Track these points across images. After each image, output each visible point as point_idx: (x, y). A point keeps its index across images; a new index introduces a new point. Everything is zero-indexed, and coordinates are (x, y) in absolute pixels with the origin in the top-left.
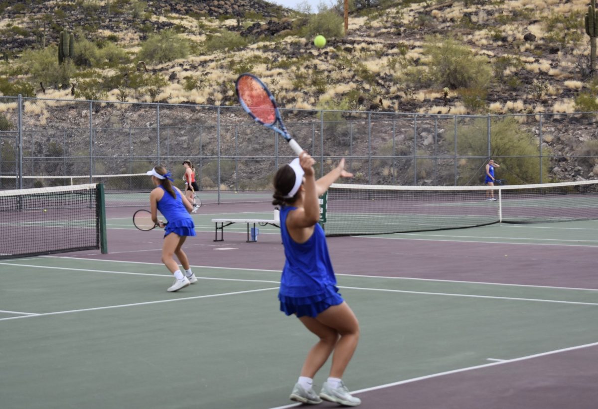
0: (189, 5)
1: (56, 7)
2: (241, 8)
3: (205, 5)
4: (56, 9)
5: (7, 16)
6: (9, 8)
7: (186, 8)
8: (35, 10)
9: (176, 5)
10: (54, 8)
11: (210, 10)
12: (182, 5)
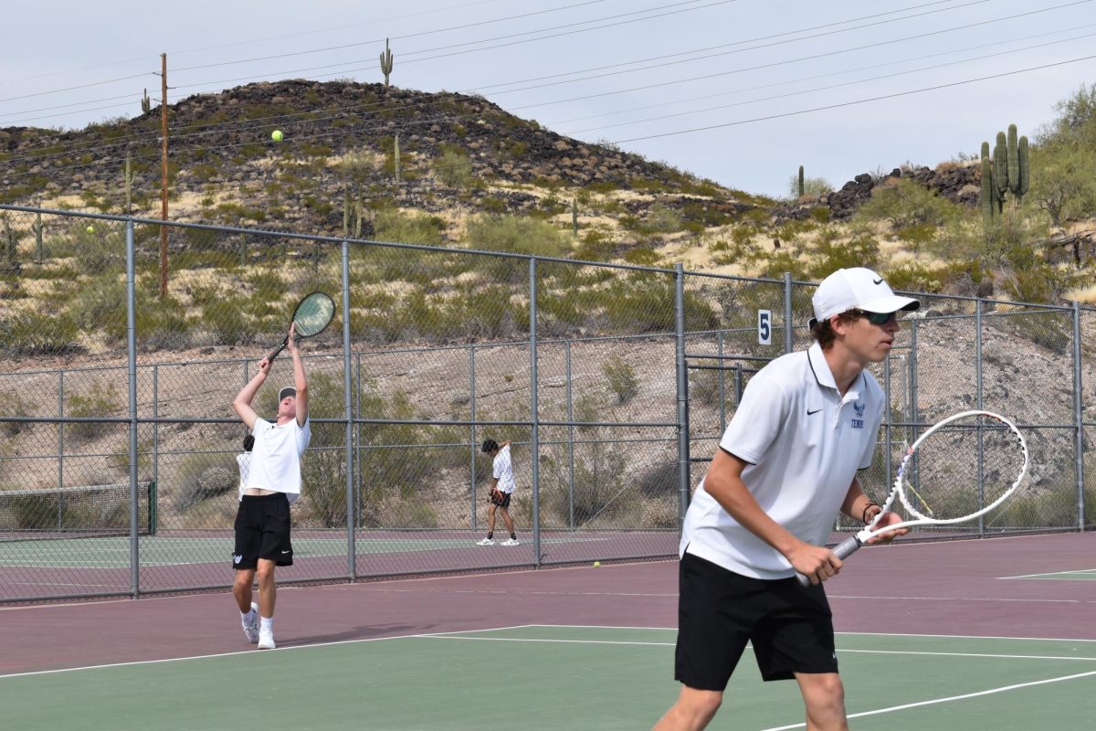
0: (525, 165)
1: (278, 170)
2: (615, 172)
3: (552, 166)
4: (278, 173)
5: (185, 188)
6: (181, 172)
7: (521, 170)
8: (238, 175)
9: (501, 164)
10: (272, 171)
11: (564, 175)
12: (511, 166)
